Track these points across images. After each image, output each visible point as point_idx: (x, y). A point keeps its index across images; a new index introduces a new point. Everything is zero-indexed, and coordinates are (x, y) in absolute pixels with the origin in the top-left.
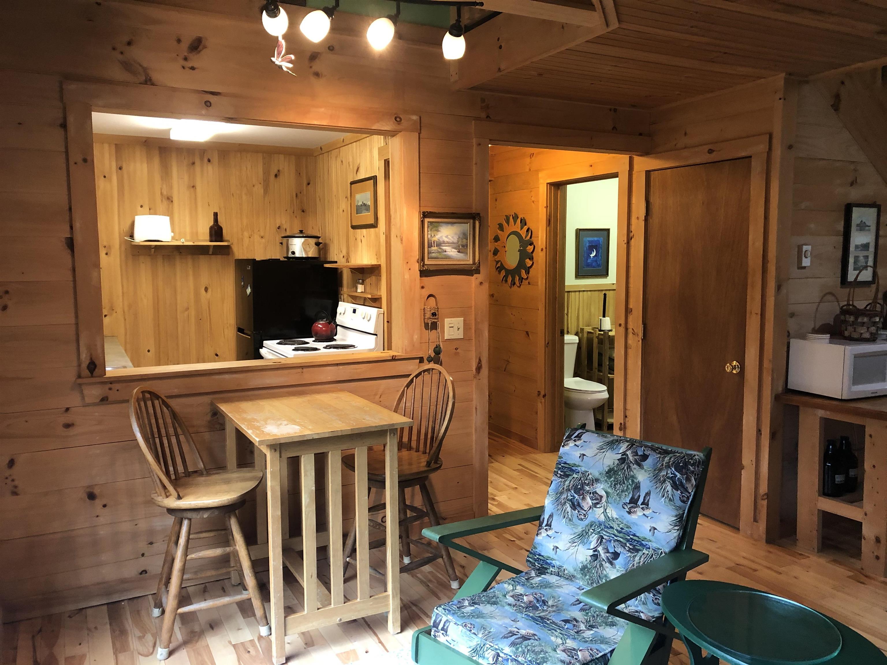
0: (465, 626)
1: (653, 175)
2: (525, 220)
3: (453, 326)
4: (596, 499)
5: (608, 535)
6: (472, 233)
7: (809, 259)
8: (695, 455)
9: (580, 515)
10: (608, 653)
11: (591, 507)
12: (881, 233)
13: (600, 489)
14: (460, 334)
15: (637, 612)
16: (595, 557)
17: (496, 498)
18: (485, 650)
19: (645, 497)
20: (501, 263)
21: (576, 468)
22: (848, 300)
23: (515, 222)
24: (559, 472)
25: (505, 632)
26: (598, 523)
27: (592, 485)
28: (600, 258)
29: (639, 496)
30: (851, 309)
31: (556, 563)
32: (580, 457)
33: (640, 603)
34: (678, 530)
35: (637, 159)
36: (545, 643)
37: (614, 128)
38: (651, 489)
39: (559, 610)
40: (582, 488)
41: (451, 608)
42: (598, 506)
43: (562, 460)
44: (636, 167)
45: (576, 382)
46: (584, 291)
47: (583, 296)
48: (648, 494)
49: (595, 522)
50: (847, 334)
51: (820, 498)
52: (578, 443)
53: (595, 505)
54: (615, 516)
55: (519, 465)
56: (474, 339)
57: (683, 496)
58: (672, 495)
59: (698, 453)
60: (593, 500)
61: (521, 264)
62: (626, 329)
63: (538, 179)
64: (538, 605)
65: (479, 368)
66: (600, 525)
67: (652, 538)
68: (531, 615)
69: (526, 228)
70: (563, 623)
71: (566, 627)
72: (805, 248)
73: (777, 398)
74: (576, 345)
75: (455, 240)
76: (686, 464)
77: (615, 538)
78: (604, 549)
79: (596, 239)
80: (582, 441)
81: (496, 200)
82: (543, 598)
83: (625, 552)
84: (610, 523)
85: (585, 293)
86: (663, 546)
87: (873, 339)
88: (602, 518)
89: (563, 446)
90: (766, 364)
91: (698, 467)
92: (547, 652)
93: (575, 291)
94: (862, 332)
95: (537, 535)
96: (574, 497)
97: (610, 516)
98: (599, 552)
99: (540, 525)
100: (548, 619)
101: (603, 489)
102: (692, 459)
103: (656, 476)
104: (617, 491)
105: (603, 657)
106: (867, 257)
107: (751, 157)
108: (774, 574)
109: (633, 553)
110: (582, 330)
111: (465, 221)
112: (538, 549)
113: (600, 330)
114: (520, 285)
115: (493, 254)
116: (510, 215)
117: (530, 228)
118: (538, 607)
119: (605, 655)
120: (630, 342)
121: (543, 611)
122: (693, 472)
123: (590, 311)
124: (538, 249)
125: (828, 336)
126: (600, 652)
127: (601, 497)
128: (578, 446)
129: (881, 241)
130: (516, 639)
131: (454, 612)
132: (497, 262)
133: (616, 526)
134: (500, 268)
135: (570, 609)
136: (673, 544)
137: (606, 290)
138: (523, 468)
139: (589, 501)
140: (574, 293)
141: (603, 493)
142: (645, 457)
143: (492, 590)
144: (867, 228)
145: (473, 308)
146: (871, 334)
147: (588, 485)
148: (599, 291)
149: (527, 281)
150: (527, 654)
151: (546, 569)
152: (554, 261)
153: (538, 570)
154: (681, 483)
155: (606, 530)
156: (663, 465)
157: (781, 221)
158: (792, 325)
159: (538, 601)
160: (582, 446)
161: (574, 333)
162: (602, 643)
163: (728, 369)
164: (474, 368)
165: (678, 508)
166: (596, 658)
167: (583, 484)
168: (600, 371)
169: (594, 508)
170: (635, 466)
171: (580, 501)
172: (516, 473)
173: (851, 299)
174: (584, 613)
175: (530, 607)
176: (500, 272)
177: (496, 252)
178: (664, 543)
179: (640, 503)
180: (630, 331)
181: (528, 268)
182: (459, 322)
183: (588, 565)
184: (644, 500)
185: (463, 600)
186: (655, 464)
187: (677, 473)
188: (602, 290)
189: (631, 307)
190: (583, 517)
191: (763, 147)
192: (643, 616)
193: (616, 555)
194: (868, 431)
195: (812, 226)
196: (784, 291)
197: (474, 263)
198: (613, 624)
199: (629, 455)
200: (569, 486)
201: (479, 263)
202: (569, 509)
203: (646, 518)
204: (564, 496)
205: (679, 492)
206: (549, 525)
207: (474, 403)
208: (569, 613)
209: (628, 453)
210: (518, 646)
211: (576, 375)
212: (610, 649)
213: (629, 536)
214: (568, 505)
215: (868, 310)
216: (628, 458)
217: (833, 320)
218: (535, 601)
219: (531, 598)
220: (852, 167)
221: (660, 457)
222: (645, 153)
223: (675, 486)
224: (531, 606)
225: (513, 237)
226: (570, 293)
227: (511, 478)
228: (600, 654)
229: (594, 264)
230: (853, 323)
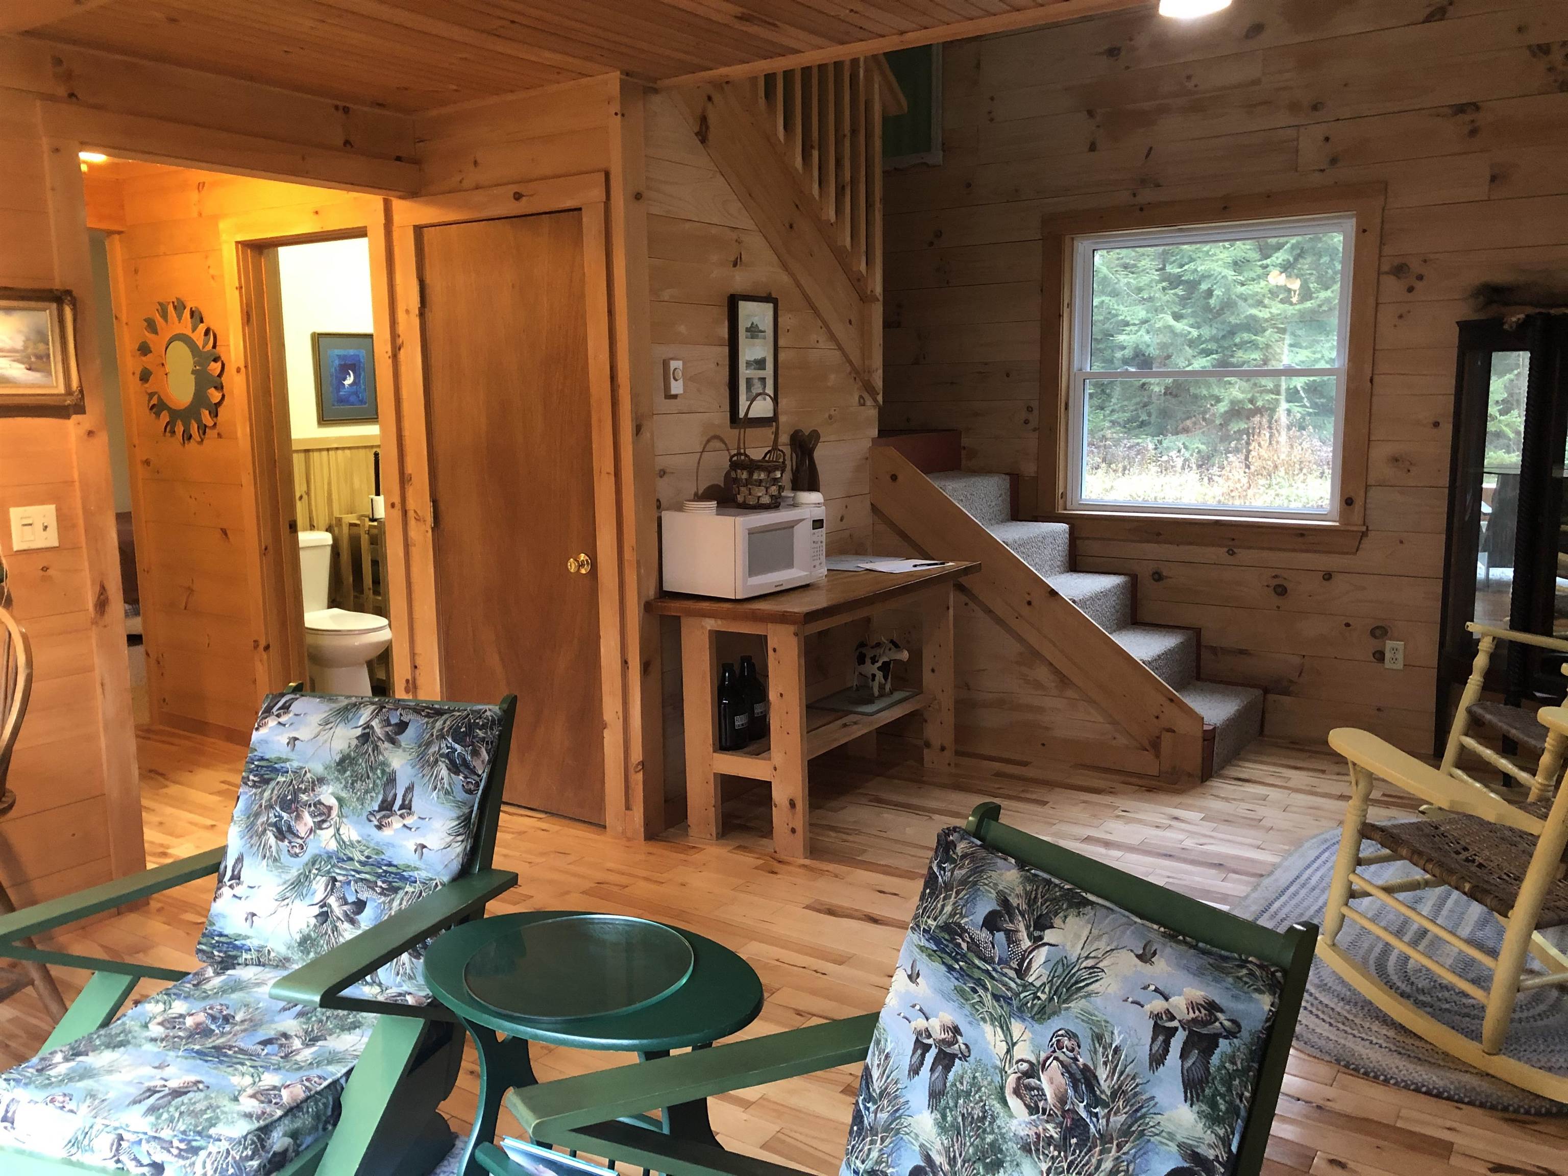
0: (52, 1101)
1: (428, 234)
2: (200, 313)
3: (30, 522)
4: (320, 815)
5: (344, 873)
6: (57, 330)
7: (681, 382)
8: (486, 711)
9: (293, 847)
10: (341, 1077)
11: (311, 830)
12: (781, 343)
13: (327, 795)
14: (51, 539)
15: (400, 995)
16: (324, 917)
17: (169, 851)
18: (93, 1136)
19: (404, 796)
20: (159, 398)
21: (283, 765)
22: (739, 448)
23: (180, 317)
24: (251, 777)
25: (135, 1092)
26: (325, 857)
27: (313, 790)
28: (363, 387)
29: (395, 795)
30: (743, 461)
31: (253, 943)
32: (288, 744)
33: (404, 978)
34: (462, 841)
35: (399, 205)
36: (218, 1092)
37: (347, 143)
38: (414, 779)
39: (254, 1024)
40: (295, 799)
41: (22, 1075)
42: (325, 826)
43: (256, 753)
44: (397, 218)
45: (333, 617)
46: (337, 449)
47: (336, 458)
48: (410, 789)
49: (320, 856)
50: (740, 499)
51: (715, 755)
52: (283, 719)
53: (319, 825)
54: (355, 837)
55: (223, 782)
56: (84, 545)
57: (468, 783)
58: (450, 784)
59: (491, 707)
60: (315, 816)
61: (200, 398)
62: (405, 513)
63: (217, 234)
64: (213, 1027)
65: (102, 604)
66: (330, 857)
67: (418, 864)
68: (197, 1047)
69: (202, 328)
70: (260, 1047)
71: (266, 1051)
72: (673, 364)
73: (648, 607)
74: (329, 550)
75: (19, 343)
76: (471, 727)
77: (358, 876)
78: (338, 899)
79: (352, 352)
80: (291, 715)
81: (136, 271)
82: (225, 1013)
83: (375, 896)
84: (347, 852)
85: (340, 452)
86: (438, 873)
87: (775, 505)
88: (333, 846)
89: (257, 729)
90: (628, 555)
91: (492, 729)
92: (218, 1107)
93: (320, 450)
94: (760, 494)
95: (215, 900)
96: (281, 818)
97: (346, 840)
98: (330, 906)
99: (220, 881)
100: (230, 1048)
101: (332, 794)
102: (480, 718)
103: (421, 756)
104: (356, 794)
105: (332, 1087)
106: (763, 380)
107: (580, 209)
108: (653, 887)
109: (388, 895)
110: (339, 520)
111: (40, 304)
112: (217, 925)
113: (373, 520)
114: (202, 440)
115: (141, 380)
116: (169, 303)
117: (212, 327)
118: (214, 1031)
119: (335, 1083)
120: (413, 534)
121: (223, 1034)
122: (483, 740)
123: (352, 484)
124: (231, 369)
125: (714, 504)
126: (325, 1079)
127: (330, 808)
128: (284, 725)
129: (782, 356)
130: (159, 1099)
131: (27, 1081)
132: (151, 395)
133: (357, 856)
134: (158, 407)
135: (276, 1019)
136: (455, 866)
137: (377, 447)
138: (230, 787)
139: (308, 820)
140: (319, 453)
141: (333, 802)
142: (402, 727)
143: (119, 1022)
144: (760, 334)
145: (77, 484)
146: (772, 496)
147: (305, 791)
148: (365, 447)
149: (216, 431)
150: (178, 1120)
151: (236, 957)
152: (267, 391)
153: (221, 962)
154: (464, 760)
155: (340, 864)
156: (432, 735)
157: (633, 320)
158: (664, 489)
159: (214, 1018)
160: (291, 724)
161: (324, 528)
162: (329, 1063)
163: (572, 566)
164: (90, 605)
165: (459, 804)
166: (317, 1093)
167: (295, 793)
168: (376, 592)
169: (318, 831)
170: (387, 745)
171: (292, 823)
172: (216, 798)
173: (742, 446)
174: (303, 1020)
175: (198, 1034)
176: (158, 415)
177: (145, 376)
178: (440, 867)
179: (396, 806)
180: (411, 514)
181: (214, 407)
182: (46, 513)
183: (312, 933)
184: (404, 800)
185: (55, 1052)
186: (420, 736)
187: (457, 746)
188: (372, 447)
189: (410, 472)
190: (297, 851)
191: (598, 193)
192: (410, 1000)
193: (360, 906)
194: (771, 644)
195: (682, 329)
196: (646, 435)
197: (69, 392)
198: (355, 1026)
199: (375, 727)
200: (271, 798)
201: (81, 392)
202: (272, 840)
203: (408, 831)
204: (263, 819)
205: (461, 777)
206: (236, 877)
207: (97, 672)
208: (273, 1026)
209: (373, 723)
210: (161, 1111)
211: (333, 602)
212: (344, 1070)
213: (380, 868)
214: (270, 834)
215: (767, 462)
216: (374, 732)
217: (723, 479)
218: (209, 1022)
219: (201, 1017)
220: (734, 235)
221: (427, 723)
222: (413, 193)
223: (454, 768)
224: (203, 1032)
225: (178, 346)
226: (311, 453)
227: (203, 810)
228: (325, 1084)
229: (353, 399)
230: (748, 482)
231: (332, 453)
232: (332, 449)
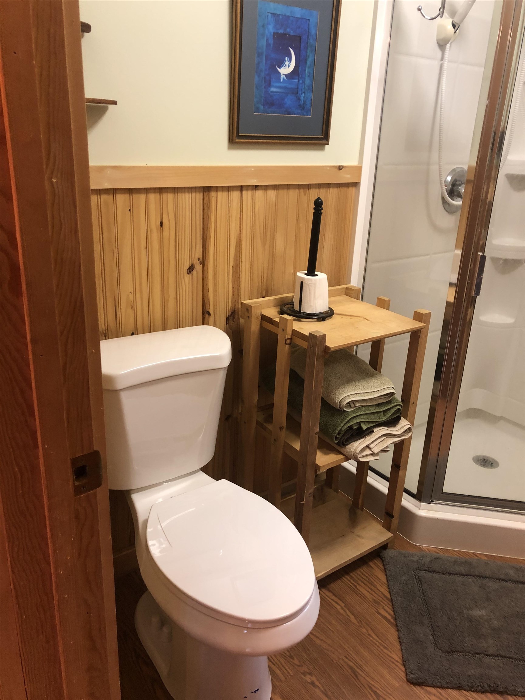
28: (308, 81)
46: (256, 187)
47: (254, 204)
79: (298, 12)
85: (259, 193)
93: (229, 189)
137: (320, 186)
140: (225, 194)
226: (213, 194)
229: (289, 101)
231: (247, 194)
232: (248, 187)
